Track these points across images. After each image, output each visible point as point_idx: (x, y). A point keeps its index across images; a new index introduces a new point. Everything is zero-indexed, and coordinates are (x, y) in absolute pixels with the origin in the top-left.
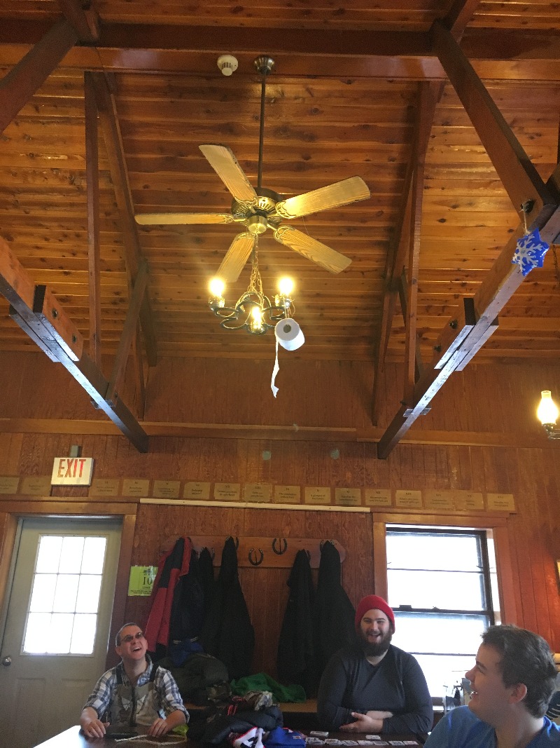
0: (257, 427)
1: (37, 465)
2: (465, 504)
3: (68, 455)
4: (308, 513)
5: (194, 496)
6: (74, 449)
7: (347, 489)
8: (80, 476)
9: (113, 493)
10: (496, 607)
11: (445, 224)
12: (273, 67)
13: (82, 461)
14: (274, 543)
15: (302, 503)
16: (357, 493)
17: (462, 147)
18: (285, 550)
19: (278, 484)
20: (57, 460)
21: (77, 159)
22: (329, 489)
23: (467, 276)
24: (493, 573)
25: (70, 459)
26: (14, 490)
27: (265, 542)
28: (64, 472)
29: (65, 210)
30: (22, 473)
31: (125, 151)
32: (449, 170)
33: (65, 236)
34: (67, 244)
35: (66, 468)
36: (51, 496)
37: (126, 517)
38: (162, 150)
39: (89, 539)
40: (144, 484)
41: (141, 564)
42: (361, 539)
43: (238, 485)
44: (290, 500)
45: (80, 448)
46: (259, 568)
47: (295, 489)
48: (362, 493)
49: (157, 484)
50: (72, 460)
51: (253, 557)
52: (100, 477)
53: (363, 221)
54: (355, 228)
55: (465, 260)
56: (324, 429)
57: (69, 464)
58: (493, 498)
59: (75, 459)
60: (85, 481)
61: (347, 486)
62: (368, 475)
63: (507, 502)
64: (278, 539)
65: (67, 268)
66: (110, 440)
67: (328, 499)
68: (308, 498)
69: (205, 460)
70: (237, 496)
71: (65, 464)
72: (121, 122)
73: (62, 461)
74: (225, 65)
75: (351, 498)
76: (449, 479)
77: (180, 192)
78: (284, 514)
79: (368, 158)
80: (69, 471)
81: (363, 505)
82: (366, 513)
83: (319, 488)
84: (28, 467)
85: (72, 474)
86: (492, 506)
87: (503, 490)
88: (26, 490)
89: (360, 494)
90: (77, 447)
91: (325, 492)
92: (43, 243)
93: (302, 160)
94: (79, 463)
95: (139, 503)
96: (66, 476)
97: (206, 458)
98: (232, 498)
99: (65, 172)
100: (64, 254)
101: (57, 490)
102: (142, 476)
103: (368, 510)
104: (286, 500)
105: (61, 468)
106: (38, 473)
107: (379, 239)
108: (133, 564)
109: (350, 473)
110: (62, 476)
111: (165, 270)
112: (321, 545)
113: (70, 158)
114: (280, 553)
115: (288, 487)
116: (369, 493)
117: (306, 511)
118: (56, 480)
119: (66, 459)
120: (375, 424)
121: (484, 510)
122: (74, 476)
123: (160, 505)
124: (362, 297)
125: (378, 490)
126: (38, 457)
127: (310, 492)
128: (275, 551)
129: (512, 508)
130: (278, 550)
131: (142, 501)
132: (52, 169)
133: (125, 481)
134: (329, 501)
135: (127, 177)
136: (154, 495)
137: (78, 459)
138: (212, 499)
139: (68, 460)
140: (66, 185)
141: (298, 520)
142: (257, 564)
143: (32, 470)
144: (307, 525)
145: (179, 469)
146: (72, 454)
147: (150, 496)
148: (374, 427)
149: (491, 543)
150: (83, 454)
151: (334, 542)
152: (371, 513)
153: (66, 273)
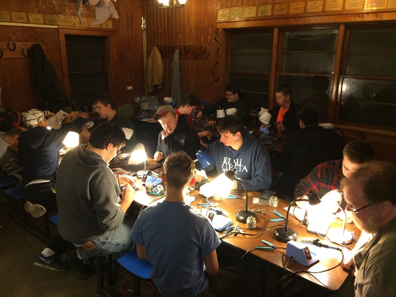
15: (28, 22)
22: (42, 15)
42: (53, 42)
44: (22, 21)
46: (2, 59)
47: (23, 15)
67: (42, 21)
68: (31, 20)
75: (54, 21)
83: (37, 15)
91: (40, 17)
115: (20, 13)
127: (32, 17)
144: (25, 35)
151: (41, 43)
152: (58, 29)
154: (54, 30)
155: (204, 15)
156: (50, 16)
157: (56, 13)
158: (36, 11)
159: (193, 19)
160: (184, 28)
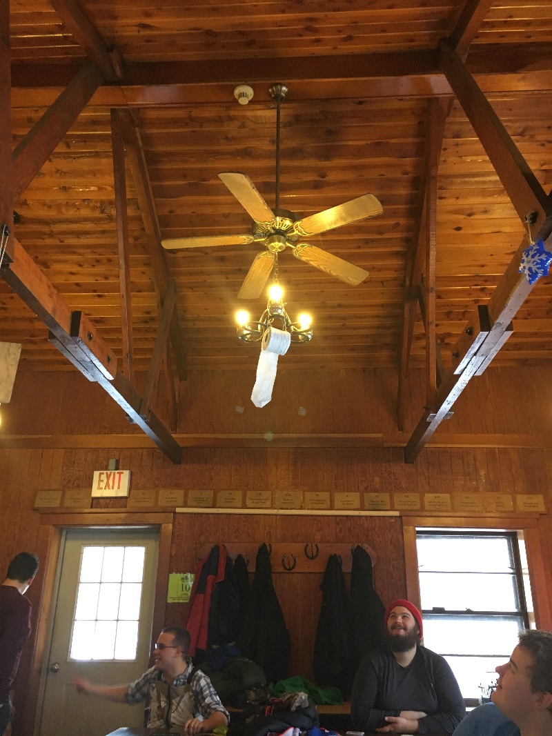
0: (286, 435)
1: (77, 479)
2: (495, 505)
3: (106, 469)
4: (338, 518)
5: (227, 505)
6: (112, 462)
7: (376, 494)
8: (119, 488)
9: (150, 504)
10: (530, 608)
11: (461, 232)
12: (287, 94)
13: (120, 474)
14: (306, 548)
15: (332, 508)
16: (385, 497)
17: (475, 158)
18: (316, 555)
19: (308, 491)
20: (96, 474)
21: (106, 189)
22: (358, 494)
23: (486, 281)
24: (526, 574)
25: (109, 472)
26: (56, 503)
27: (296, 548)
28: (103, 485)
29: (97, 238)
30: (64, 486)
31: (152, 180)
32: (463, 180)
33: (98, 261)
34: (100, 269)
35: (105, 481)
36: (91, 507)
37: (163, 526)
38: (185, 177)
39: (129, 549)
40: (179, 494)
41: (178, 571)
42: (391, 543)
43: (269, 493)
44: (320, 506)
45: (117, 462)
46: (292, 573)
47: (325, 495)
48: (391, 498)
49: (191, 494)
50: (111, 473)
51: (286, 562)
52: (137, 489)
53: (381, 233)
54: (373, 240)
55: (483, 266)
56: (351, 435)
57: (108, 477)
58: (521, 499)
59: (113, 471)
60: (123, 492)
61: (375, 491)
62: (396, 479)
63: (538, 503)
64: (310, 545)
65: (100, 291)
66: (145, 453)
67: (357, 503)
68: (337, 504)
69: (236, 469)
70: (268, 503)
71: (104, 477)
72: (147, 152)
73: (101, 474)
74: (242, 95)
75: (380, 503)
76: (477, 482)
77: (203, 215)
78: (315, 520)
79: (382, 173)
80: (108, 484)
81: (392, 509)
82: (395, 517)
83: (349, 494)
84: (69, 481)
85: (111, 486)
86: (522, 508)
87: (532, 489)
88: (68, 503)
89: (389, 499)
90: (114, 460)
91: (354, 498)
92: (76, 269)
93: (319, 178)
94: (117, 476)
95: (175, 513)
96: (105, 489)
97: (238, 467)
98: (263, 505)
99: (96, 201)
100: (98, 278)
101: (97, 502)
102: (177, 486)
103: (397, 513)
104: (316, 506)
105: (100, 481)
106: (78, 486)
107: (396, 249)
108: (171, 572)
109: (378, 478)
110: (101, 488)
111: (192, 288)
112: (352, 550)
113: (100, 189)
114: (313, 558)
115: (318, 493)
116: (398, 498)
117: (336, 516)
118: (96, 493)
119: (105, 472)
120: (401, 429)
121: (513, 512)
122: (113, 488)
123: (195, 514)
124: (383, 306)
125: (407, 494)
126: (79, 471)
127: (340, 498)
128: (308, 556)
129: (542, 509)
130: (310, 555)
131: (178, 510)
132: (84, 200)
133: (161, 492)
134: (359, 506)
135: (154, 205)
136: (188, 505)
137: (116, 471)
138: (245, 507)
139: (107, 473)
140: (97, 214)
141: (329, 525)
142: (290, 569)
143: (73, 483)
144: (338, 530)
145: (211, 479)
146: (110, 468)
147: (185, 506)
148: (401, 432)
149: (522, 544)
150: (120, 467)
151: (366, 546)
152: (400, 517)
153: (99, 296)
154: (393, 520)
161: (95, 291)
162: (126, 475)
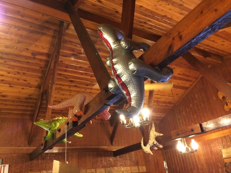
8: (4, 172)
47: (94, 170)
56: (97, 147)
63: (144, 169)
75: (111, 172)
89: (113, 170)
90: (1, 160)
91: (103, 170)
115: (91, 170)
120: (112, 144)
127: (98, 171)
137: (2, 165)
150: (4, 163)
153: (11, 86)
155: (211, 154)
156: (108, 169)
157: (112, 166)
158: (101, 167)
159: (202, 158)
160: (197, 165)
161: (10, 84)
162: (7, 166)
